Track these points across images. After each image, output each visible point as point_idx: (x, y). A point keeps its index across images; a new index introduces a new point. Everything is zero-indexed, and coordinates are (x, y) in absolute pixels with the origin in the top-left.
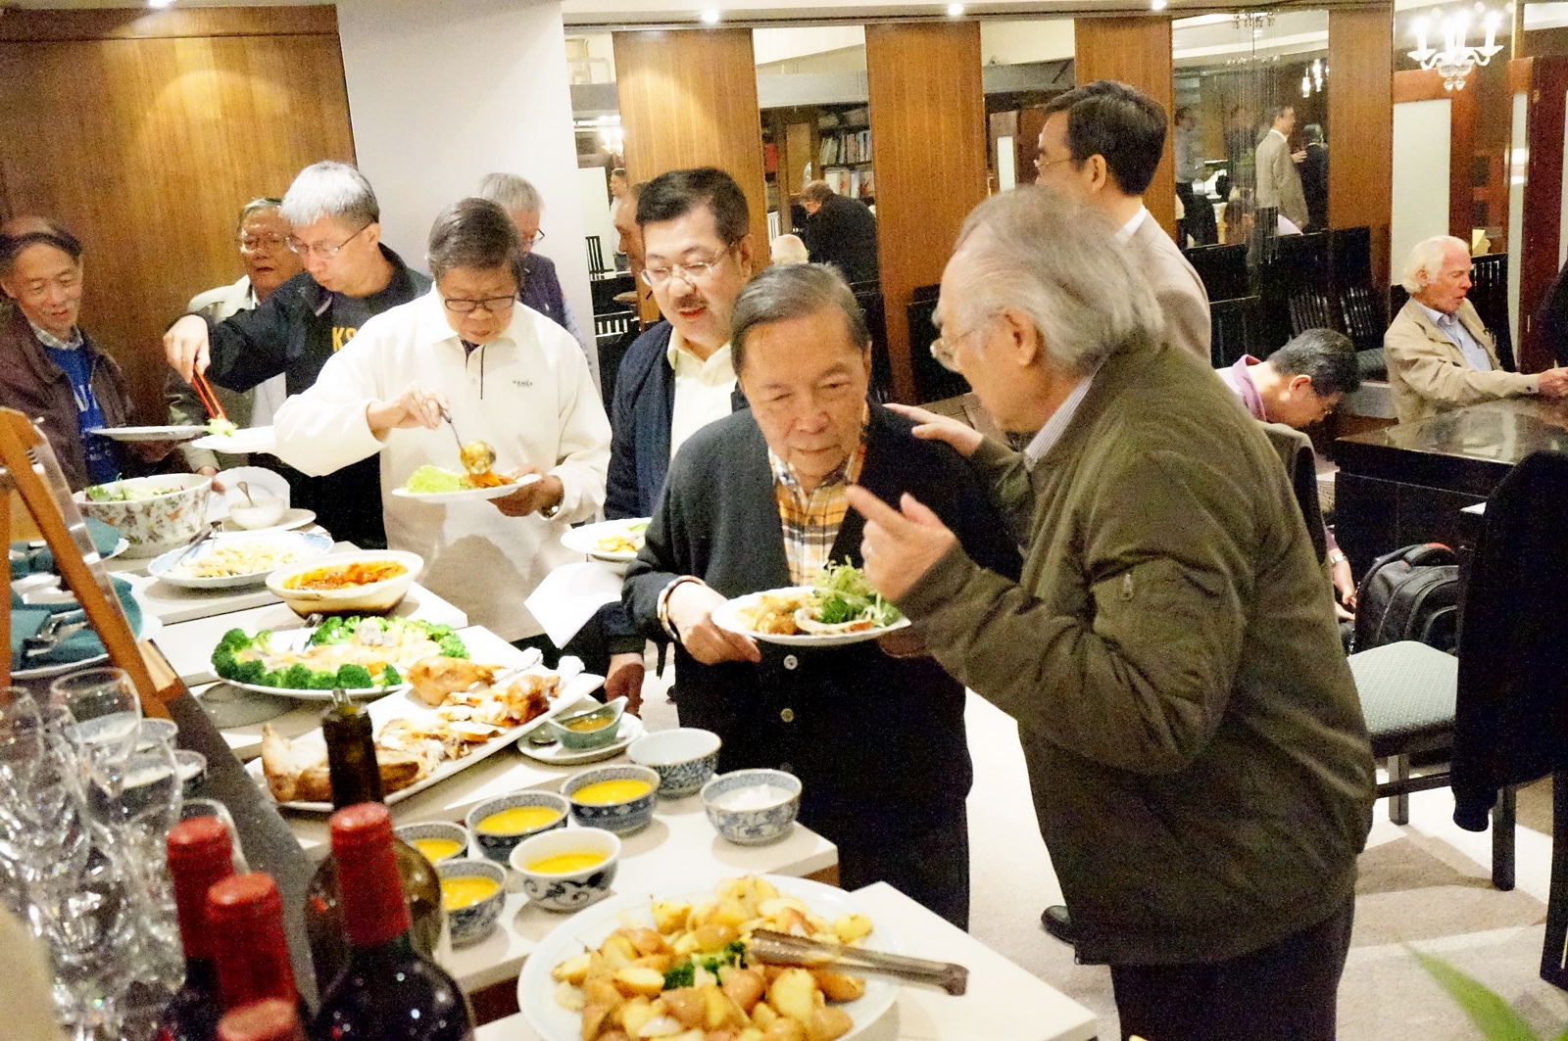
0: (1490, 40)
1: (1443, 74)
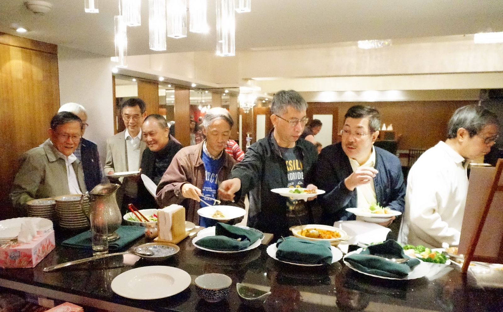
1: (244, 109)
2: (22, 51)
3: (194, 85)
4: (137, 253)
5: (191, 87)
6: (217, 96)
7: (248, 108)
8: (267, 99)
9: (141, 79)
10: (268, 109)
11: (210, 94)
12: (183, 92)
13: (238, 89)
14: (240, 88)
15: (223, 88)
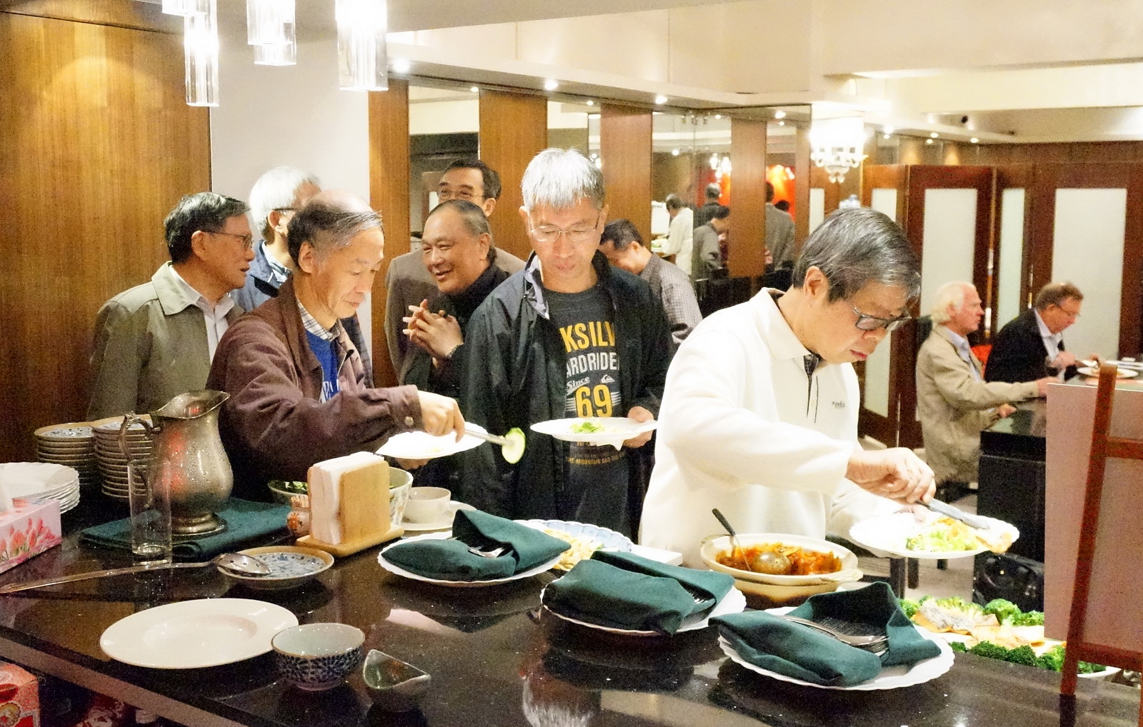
1: (829, 171)
2: (107, 33)
3: (660, 100)
4: (222, 567)
5: (653, 104)
6: (748, 130)
7: (840, 166)
8: (934, 135)
9: (492, 88)
10: (906, 170)
11: (728, 122)
12: (628, 120)
13: (808, 107)
14: (813, 106)
15: (770, 106)
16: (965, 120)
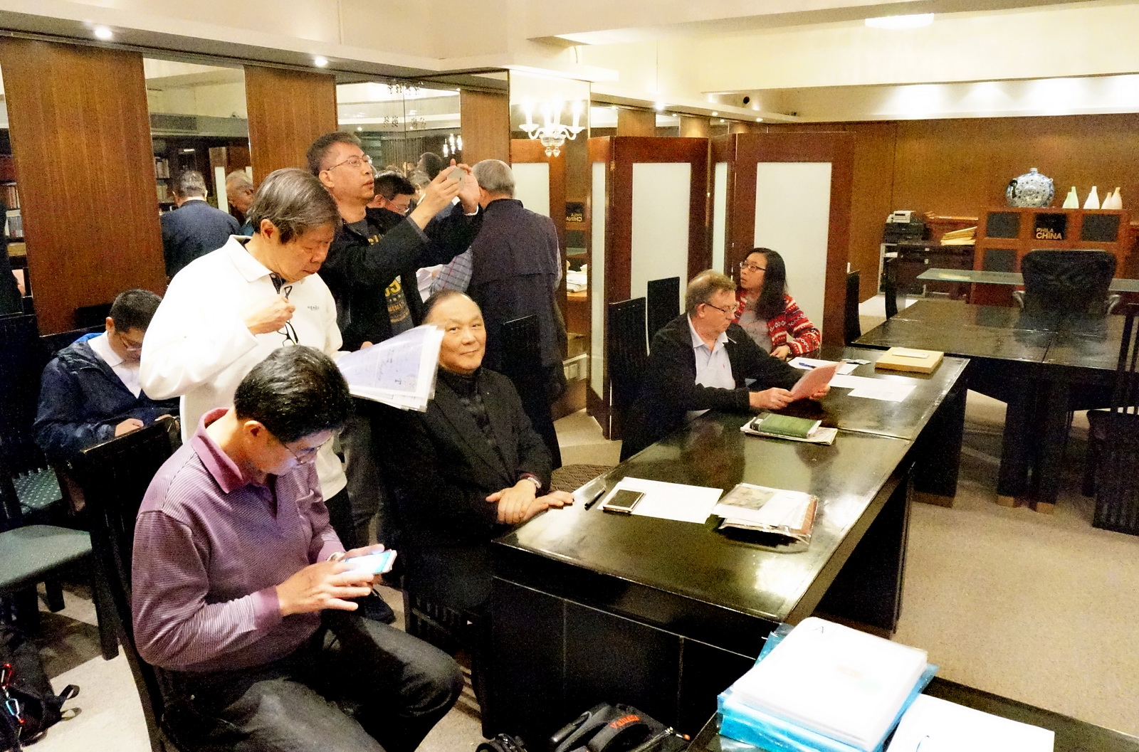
0: (576, 121)
1: (543, 144)
13: (506, 73)
14: (511, 72)
15: (476, 72)
16: (746, 100)
